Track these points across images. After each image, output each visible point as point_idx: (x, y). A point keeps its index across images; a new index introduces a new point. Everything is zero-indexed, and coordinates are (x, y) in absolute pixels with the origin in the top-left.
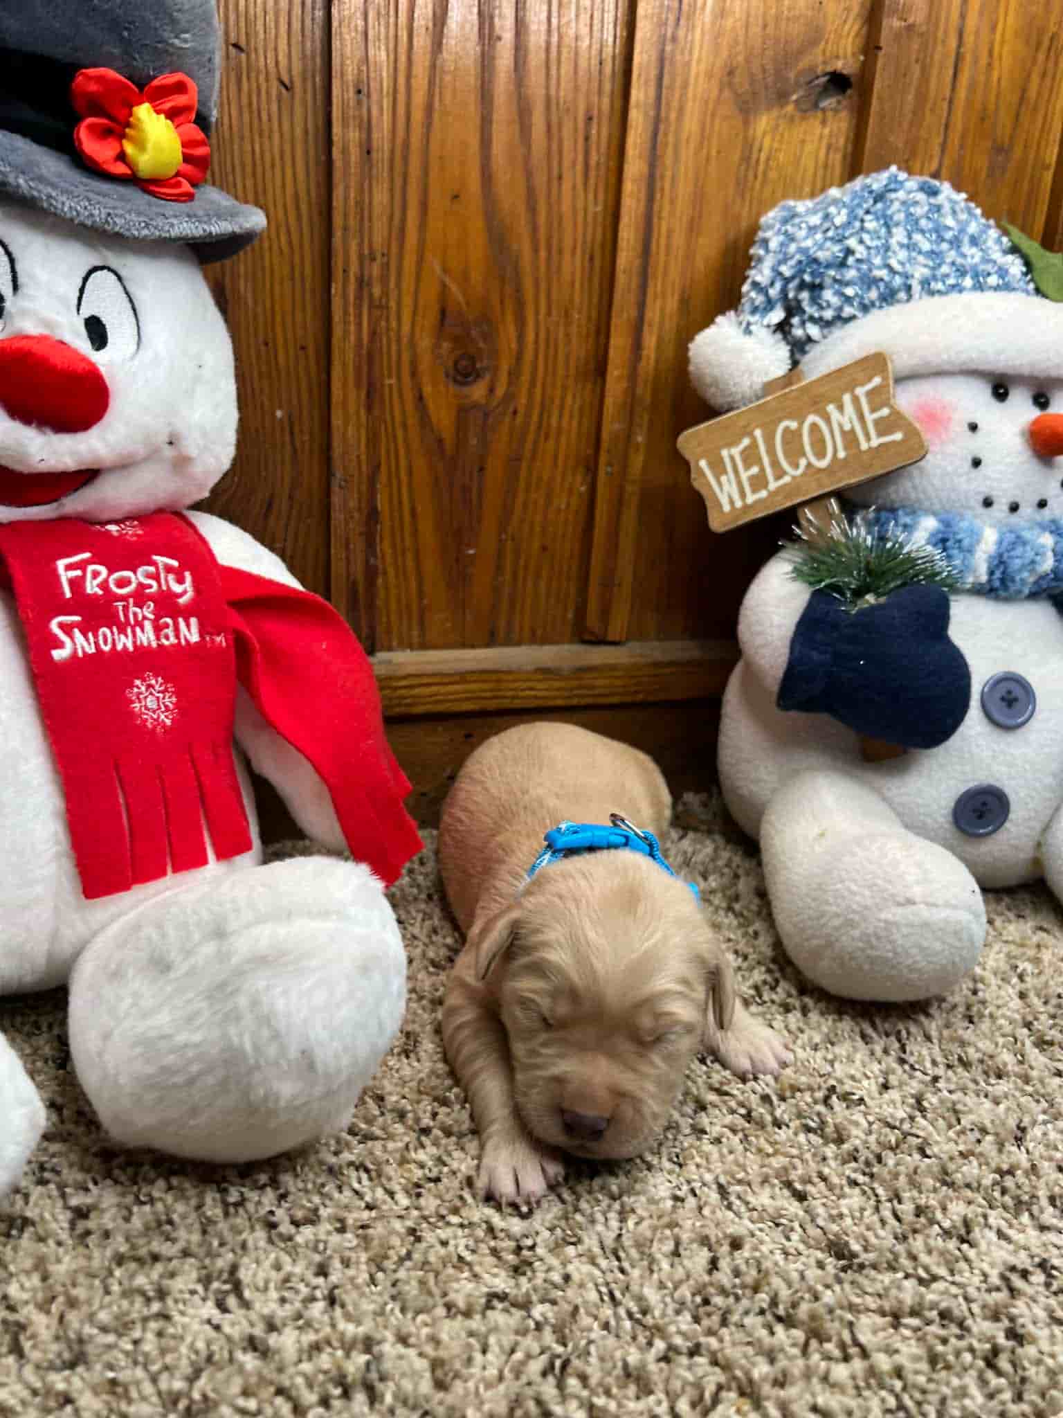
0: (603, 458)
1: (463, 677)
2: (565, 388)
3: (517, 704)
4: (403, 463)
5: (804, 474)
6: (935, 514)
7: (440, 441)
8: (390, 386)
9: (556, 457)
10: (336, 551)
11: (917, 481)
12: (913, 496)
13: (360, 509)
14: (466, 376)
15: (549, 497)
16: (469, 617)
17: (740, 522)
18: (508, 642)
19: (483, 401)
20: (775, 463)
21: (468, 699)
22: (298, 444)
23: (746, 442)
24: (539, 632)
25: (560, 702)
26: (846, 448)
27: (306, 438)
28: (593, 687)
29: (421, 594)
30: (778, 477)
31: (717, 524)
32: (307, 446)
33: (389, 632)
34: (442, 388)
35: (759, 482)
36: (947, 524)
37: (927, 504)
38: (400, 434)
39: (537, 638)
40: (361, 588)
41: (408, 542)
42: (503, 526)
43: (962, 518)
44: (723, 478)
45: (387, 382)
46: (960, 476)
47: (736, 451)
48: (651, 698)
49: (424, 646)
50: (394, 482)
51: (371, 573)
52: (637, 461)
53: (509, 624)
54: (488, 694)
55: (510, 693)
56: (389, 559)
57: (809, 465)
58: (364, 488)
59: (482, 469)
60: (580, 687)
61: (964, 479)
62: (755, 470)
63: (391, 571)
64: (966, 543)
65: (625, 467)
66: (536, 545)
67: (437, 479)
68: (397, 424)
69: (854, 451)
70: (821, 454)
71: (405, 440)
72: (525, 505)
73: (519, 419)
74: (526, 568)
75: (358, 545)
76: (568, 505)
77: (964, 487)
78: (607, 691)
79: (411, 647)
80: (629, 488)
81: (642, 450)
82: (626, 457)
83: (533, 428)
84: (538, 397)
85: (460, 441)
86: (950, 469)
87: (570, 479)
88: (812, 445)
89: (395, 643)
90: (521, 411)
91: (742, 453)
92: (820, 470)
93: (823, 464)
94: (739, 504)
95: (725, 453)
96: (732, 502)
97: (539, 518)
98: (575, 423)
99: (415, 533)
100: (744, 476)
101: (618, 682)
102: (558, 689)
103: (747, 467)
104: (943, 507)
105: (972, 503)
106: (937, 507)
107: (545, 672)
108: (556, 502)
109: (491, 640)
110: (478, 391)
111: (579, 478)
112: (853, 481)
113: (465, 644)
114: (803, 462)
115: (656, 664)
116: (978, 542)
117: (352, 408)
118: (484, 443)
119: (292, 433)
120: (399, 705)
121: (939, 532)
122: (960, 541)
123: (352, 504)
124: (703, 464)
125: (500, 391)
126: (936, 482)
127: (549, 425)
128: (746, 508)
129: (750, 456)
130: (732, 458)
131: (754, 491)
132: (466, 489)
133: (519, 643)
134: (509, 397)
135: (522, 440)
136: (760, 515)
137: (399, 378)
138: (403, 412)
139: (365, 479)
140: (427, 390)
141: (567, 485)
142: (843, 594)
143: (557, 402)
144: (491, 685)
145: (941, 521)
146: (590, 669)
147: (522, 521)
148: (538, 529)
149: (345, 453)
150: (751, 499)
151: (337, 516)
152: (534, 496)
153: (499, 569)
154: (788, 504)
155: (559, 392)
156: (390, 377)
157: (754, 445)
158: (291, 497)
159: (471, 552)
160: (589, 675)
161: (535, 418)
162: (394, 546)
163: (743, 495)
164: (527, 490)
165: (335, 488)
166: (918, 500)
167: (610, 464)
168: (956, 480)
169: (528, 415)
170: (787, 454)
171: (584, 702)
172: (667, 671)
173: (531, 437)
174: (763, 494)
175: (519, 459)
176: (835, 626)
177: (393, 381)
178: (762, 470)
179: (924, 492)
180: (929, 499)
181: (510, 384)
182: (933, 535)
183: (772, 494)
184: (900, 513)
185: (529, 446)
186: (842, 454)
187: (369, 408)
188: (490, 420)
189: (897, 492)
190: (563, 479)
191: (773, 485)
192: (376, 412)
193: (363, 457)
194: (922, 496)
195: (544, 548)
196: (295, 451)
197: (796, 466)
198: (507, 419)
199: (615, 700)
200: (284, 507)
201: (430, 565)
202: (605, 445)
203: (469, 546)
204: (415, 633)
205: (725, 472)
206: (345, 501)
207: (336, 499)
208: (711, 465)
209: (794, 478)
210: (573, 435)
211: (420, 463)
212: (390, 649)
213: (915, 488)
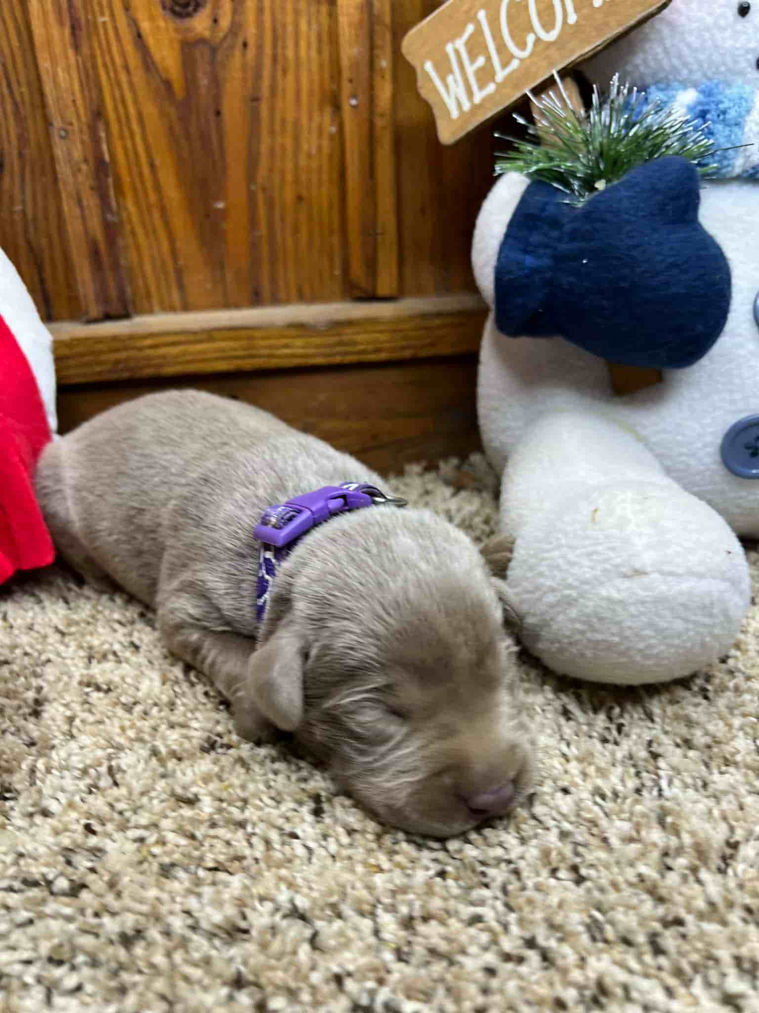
0: (346, 88)
1: (210, 334)
2: (297, 12)
3: (274, 363)
4: (132, 110)
5: (532, 54)
6: (695, 85)
7: (168, 84)
8: (104, 23)
9: (298, 93)
10: (68, 207)
11: (668, 43)
12: (665, 63)
13: (86, 160)
14: (187, 5)
15: (297, 139)
16: (229, 277)
17: (470, 127)
18: (276, 301)
19: (207, 34)
20: (501, 48)
21: (217, 359)
22: (18, 99)
23: (470, 28)
24: (306, 290)
25: (319, 361)
26: (577, 10)
27: (24, 89)
28: (355, 343)
29: (174, 253)
30: (505, 64)
31: (447, 135)
32: (27, 98)
33: (148, 295)
34: (162, 24)
35: (485, 75)
36: (708, 93)
37: (685, 72)
38: (123, 78)
39: (303, 297)
40: (102, 247)
41: (153, 198)
42: (251, 176)
43: (729, 85)
44: (450, 79)
45: (101, 20)
46: (723, 29)
47: (460, 43)
48: (423, 353)
49: (186, 307)
50: (127, 133)
51: (112, 231)
52: (385, 92)
53: (273, 281)
54: (241, 353)
55: (266, 352)
56: (135, 219)
57: (538, 40)
58: (86, 137)
59: (218, 113)
60: (340, 344)
61: (728, 33)
62: (481, 61)
63: (140, 231)
64: (732, 114)
65: (372, 100)
66: (289, 195)
67: (171, 129)
68: (120, 69)
69: (585, 11)
70: (548, 24)
71: (131, 84)
72: (272, 152)
73: (251, 52)
74: (283, 220)
75: (91, 201)
76: (320, 148)
77: (729, 44)
78: (370, 347)
79: (172, 309)
80: (380, 122)
81: (388, 76)
82: (371, 87)
83: (267, 61)
84: (268, 24)
85: (190, 81)
86: (709, 20)
87: (316, 118)
88: (539, 14)
89: (156, 308)
90: (251, 42)
91: (467, 44)
92: (550, 45)
93: (552, 36)
94: (466, 106)
95: (449, 48)
96: (459, 105)
97: (289, 165)
98: (314, 53)
99: (158, 187)
100: (470, 70)
101: (383, 337)
102: (317, 346)
103: (473, 58)
104: (705, 75)
105: (743, 64)
106: (697, 76)
107: (300, 328)
108: (305, 146)
109: (256, 299)
110: (200, 23)
111: (327, 119)
112: (587, 49)
113: (227, 305)
114: (530, 39)
115: (424, 316)
116: (748, 111)
117: (58, 49)
118: (216, 82)
119: (9, 85)
120: (149, 366)
121: (699, 103)
122: (724, 112)
123: (77, 154)
124: (429, 66)
125: (225, 22)
126: (691, 39)
127: (285, 58)
128: (475, 108)
129: (476, 47)
130: (457, 52)
131: (481, 87)
132: (204, 138)
133: (287, 301)
134: (236, 28)
135: (258, 77)
136: (489, 115)
137: (112, 15)
138: (123, 54)
139: (85, 128)
140: (145, 26)
141: (314, 125)
142: (568, 185)
143: (290, 28)
144: (244, 343)
145: (702, 92)
146: (350, 323)
147: (271, 170)
148: (289, 177)
149: (59, 99)
150: (478, 97)
151: (64, 170)
152: (279, 140)
153: (253, 222)
154: (517, 95)
155: (290, 19)
156: (102, 14)
157: (479, 31)
158: (21, 155)
159: (220, 205)
160: (349, 330)
161: (268, 50)
162: (137, 203)
163: (470, 93)
164: (272, 133)
165: (56, 139)
166: (675, 70)
167: (354, 96)
168: (718, 36)
169: (260, 48)
170: (513, 36)
171: (349, 359)
172: (438, 322)
173: (266, 73)
174: (491, 88)
175: (256, 99)
176: (555, 223)
177: (106, 18)
178: (489, 59)
179: (680, 57)
180: (685, 64)
181: (235, 12)
182: (690, 109)
183: (500, 87)
184: (652, 89)
185: (266, 83)
186: (572, 19)
187: (77, 47)
188: (219, 57)
189: (645, 61)
190: (310, 118)
191: (500, 75)
192: (85, 50)
193: (79, 102)
194: (675, 62)
195: (300, 198)
196: (15, 104)
197: (522, 45)
198: (237, 53)
199: (383, 356)
200: (16, 168)
201: (180, 220)
202: (346, 74)
203: (217, 199)
204: (176, 296)
205: (451, 71)
206: (69, 154)
207: (59, 151)
208: (437, 67)
209: (521, 60)
210: (315, 68)
211: (150, 109)
212: (150, 311)
213: (666, 51)
